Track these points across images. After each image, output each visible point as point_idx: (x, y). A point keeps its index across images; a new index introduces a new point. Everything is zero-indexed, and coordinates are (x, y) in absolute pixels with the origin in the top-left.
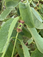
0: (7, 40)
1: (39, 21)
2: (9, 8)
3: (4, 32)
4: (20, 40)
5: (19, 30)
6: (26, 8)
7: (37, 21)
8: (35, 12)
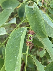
0: (17, 59)
1: (50, 27)
2: (7, 10)
3: (11, 48)
4: (31, 56)
5: (29, 44)
6: (34, 13)
7: (47, 27)
8: (44, 15)
